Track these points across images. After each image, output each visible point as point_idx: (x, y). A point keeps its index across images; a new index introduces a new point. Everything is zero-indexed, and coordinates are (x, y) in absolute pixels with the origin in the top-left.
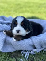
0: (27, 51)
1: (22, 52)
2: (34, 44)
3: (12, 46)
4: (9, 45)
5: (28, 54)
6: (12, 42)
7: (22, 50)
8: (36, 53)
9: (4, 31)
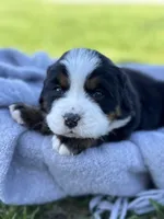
0: (116, 198)
1: (92, 204)
2: (146, 167)
3: (51, 176)
4: (35, 172)
5: (120, 210)
6: (51, 159)
7: (95, 192)
8: (155, 208)
9: (11, 107)
